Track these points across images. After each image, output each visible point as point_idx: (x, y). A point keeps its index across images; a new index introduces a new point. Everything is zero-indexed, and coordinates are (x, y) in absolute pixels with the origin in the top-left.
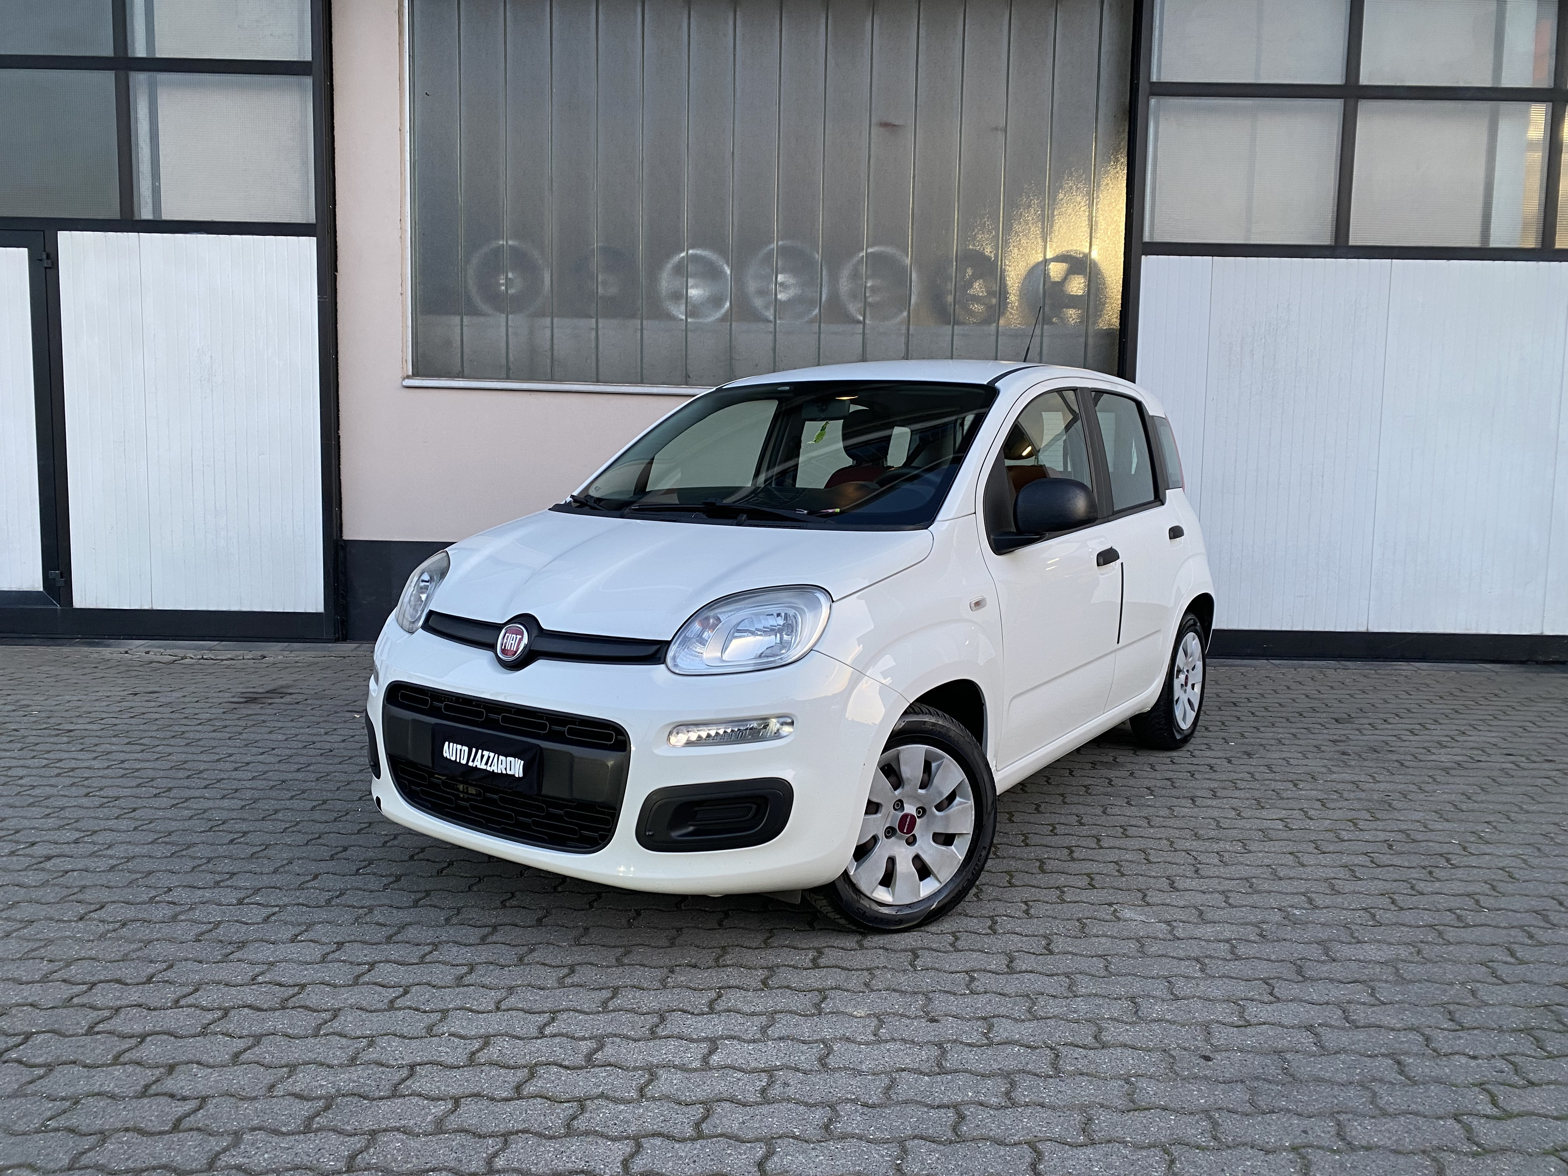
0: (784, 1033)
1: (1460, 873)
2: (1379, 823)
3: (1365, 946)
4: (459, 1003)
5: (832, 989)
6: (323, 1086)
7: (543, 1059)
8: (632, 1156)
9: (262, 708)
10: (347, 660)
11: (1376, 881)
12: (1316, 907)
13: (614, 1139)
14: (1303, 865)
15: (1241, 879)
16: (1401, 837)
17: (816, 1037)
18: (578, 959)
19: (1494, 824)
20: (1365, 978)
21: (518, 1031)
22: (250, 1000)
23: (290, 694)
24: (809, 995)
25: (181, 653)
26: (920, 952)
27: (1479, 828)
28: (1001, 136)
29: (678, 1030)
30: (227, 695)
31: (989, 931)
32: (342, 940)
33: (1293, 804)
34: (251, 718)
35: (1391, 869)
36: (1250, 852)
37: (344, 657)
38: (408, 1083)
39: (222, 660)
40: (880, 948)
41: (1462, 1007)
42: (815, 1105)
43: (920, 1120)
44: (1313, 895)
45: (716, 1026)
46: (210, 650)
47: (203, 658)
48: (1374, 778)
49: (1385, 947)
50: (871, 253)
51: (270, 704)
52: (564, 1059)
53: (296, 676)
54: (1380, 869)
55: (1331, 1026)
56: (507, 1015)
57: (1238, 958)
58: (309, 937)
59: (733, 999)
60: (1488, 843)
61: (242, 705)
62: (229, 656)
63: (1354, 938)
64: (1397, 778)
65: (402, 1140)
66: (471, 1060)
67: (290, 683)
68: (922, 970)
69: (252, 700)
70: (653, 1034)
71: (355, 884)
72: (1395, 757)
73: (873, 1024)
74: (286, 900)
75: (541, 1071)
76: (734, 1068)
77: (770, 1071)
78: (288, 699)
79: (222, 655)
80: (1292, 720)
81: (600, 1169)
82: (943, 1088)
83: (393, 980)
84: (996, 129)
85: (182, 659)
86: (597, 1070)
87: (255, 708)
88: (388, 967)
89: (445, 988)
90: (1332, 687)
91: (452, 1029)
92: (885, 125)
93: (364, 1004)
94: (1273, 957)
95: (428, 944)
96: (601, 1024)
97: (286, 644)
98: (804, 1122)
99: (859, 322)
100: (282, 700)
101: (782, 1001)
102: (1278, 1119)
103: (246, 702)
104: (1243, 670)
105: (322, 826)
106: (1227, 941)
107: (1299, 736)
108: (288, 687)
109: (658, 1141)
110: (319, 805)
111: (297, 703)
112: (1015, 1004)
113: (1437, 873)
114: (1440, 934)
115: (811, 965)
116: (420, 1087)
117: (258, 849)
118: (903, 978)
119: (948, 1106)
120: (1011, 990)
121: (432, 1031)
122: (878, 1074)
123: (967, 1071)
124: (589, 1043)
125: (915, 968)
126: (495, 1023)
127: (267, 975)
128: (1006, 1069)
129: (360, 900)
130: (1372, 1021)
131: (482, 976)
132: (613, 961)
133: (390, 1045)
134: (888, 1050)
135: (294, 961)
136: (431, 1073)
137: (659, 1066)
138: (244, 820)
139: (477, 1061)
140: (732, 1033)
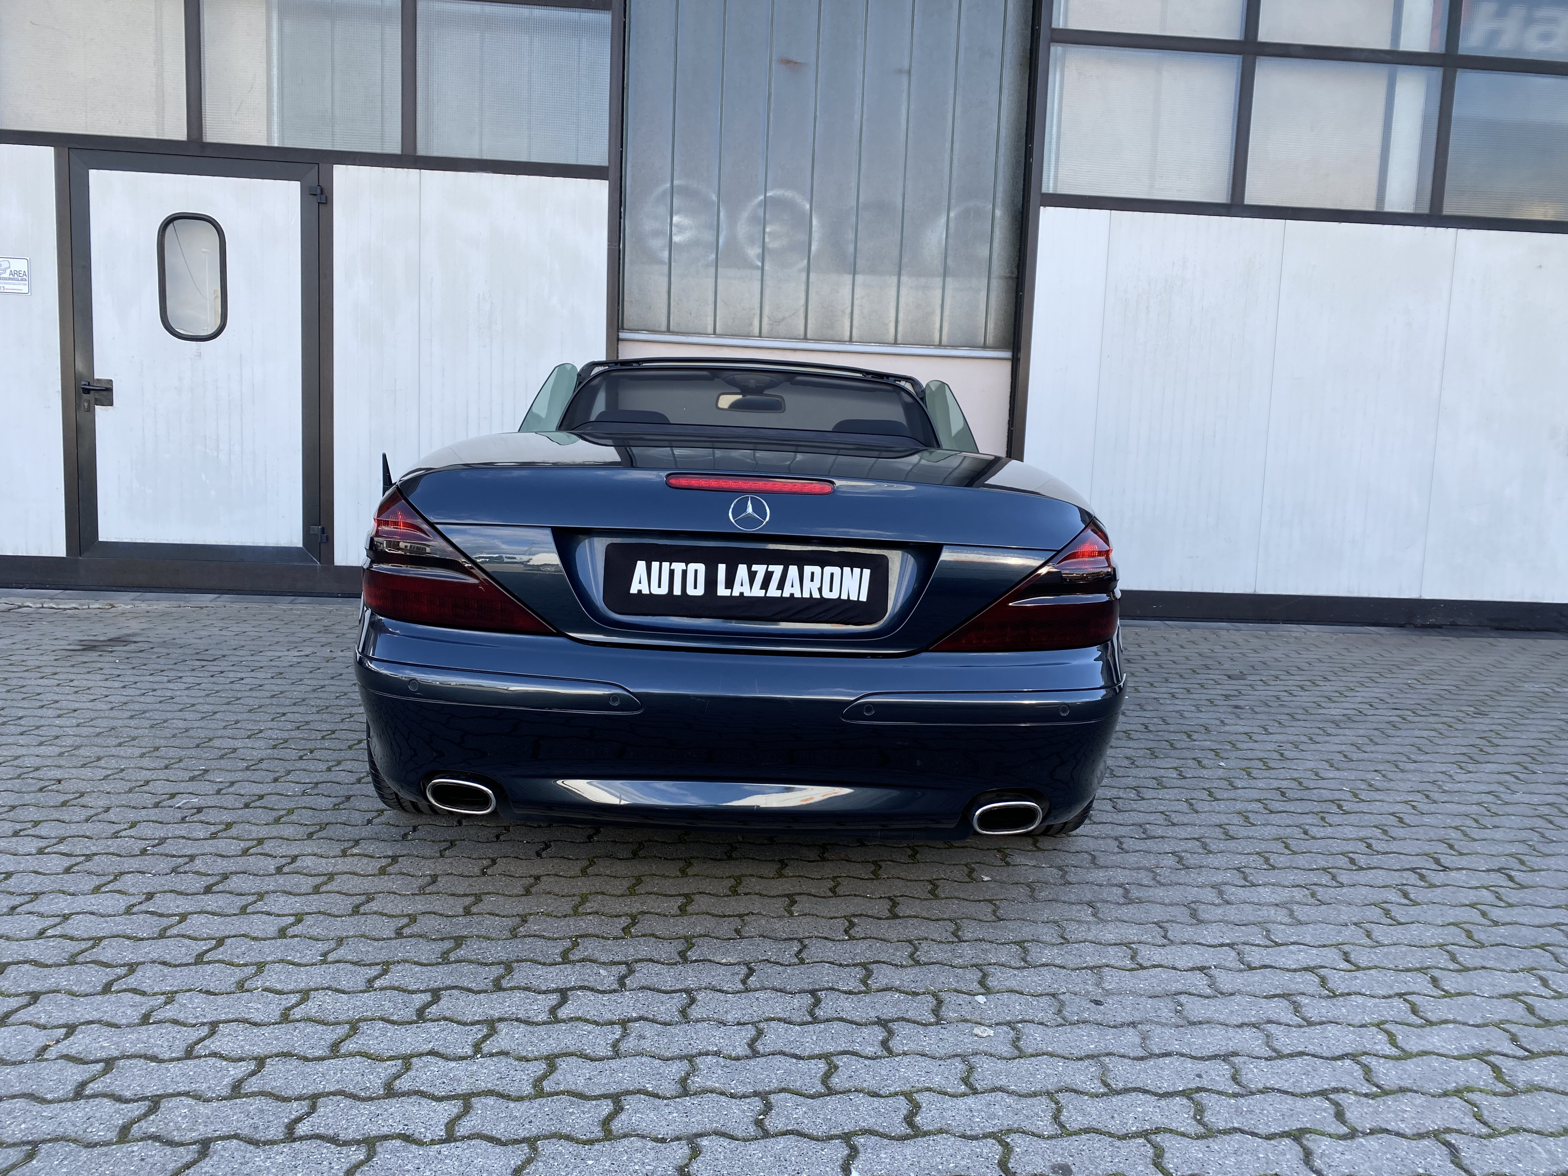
0: (644, 983)
1: (1352, 818)
2: (1272, 771)
3: (1260, 889)
4: (280, 956)
5: (700, 936)
6: (104, 1047)
7: (369, 1014)
8: (459, 1117)
9: (100, 656)
10: (205, 611)
11: (1269, 827)
12: (1210, 852)
13: (439, 1099)
14: (1197, 812)
15: (1133, 825)
16: (1294, 785)
17: (678, 987)
18: (420, 907)
19: (1383, 772)
20: (1260, 919)
21: (344, 984)
22: (33, 955)
23: (135, 642)
24: (676, 942)
25: (18, 602)
26: (797, 898)
27: (1369, 776)
28: (905, 80)
29: (526, 981)
30: (62, 642)
31: (872, 877)
32: (153, 890)
33: (1187, 754)
34: (86, 665)
35: (1284, 814)
36: (1143, 799)
37: (201, 608)
38: (206, 1042)
39: (65, 609)
40: (756, 894)
41: (1358, 948)
42: (671, 1059)
43: (788, 1072)
44: (1208, 840)
45: (569, 976)
46: (52, 598)
47: (43, 607)
48: (1266, 730)
49: (1280, 889)
50: (771, 197)
51: (111, 652)
52: (392, 1014)
53: (145, 626)
54: (1273, 815)
55: (1225, 968)
56: (332, 968)
57: (1131, 902)
58: (114, 888)
59: (588, 948)
60: (1378, 790)
61: (78, 653)
62: (74, 605)
63: (1247, 881)
64: (1290, 730)
65: (190, 1105)
66: (285, 1017)
67: (138, 631)
68: (799, 915)
69: (89, 647)
70: (498, 987)
71: (177, 833)
72: (1286, 711)
73: (742, 972)
74: (94, 849)
75: (363, 1026)
76: (587, 1021)
77: (624, 1023)
78: (132, 647)
79: (65, 604)
80: (1186, 676)
81: (421, 1133)
82: (815, 1038)
83: (205, 932)
84: (900, 71)
85: (20, 607)
86: (429, 1024)
87: (93, 655)
88: (202, 919)
89: (265, 939)
90: (1225, 647)
91: (268, 984)
92: (787, 62)
93: (168, 958)
94: (1167, 901)
95: (253, 894)
96: (440, 976)
97: (139, 594)
98: (658, 1076)
99: (757, 267)
100: (125, 648)
101: (645, 949)
102: (1171, 1063)
103: (83, 650)
104: (1137, 630)
105: (148, 773)
106: (1121, 886)
107: (1192, 691)
108: (134, 635)
109: (491, 1101)
110: (150, 752)
111: (141, 651)
112: (897, 949)
113: (1329, 819)
114: (1334, 878)
115: (679, 912)
116: (220, 1046)
117: (71, 797)
118: (778, 925)
119: (819, 1057)
120: (893, 935)
121: (243, 986)
122: (744, 1024)
123: (841, 1019)
124: (423, 996)
125: (791, 914)
126: (319, 976)
127: (58, 928)
128: (884, 1017)
129: (181, 849)
130: (1267, 962)
131: (310, 926)
132: (461, 911)
133: (191, 1000)
134: (757, 999)
135: (92, 913)
136: (235, 1031)
137: (500, 1020)
138: (60, 767)
139: (291, 1017)
140: (586, 983)
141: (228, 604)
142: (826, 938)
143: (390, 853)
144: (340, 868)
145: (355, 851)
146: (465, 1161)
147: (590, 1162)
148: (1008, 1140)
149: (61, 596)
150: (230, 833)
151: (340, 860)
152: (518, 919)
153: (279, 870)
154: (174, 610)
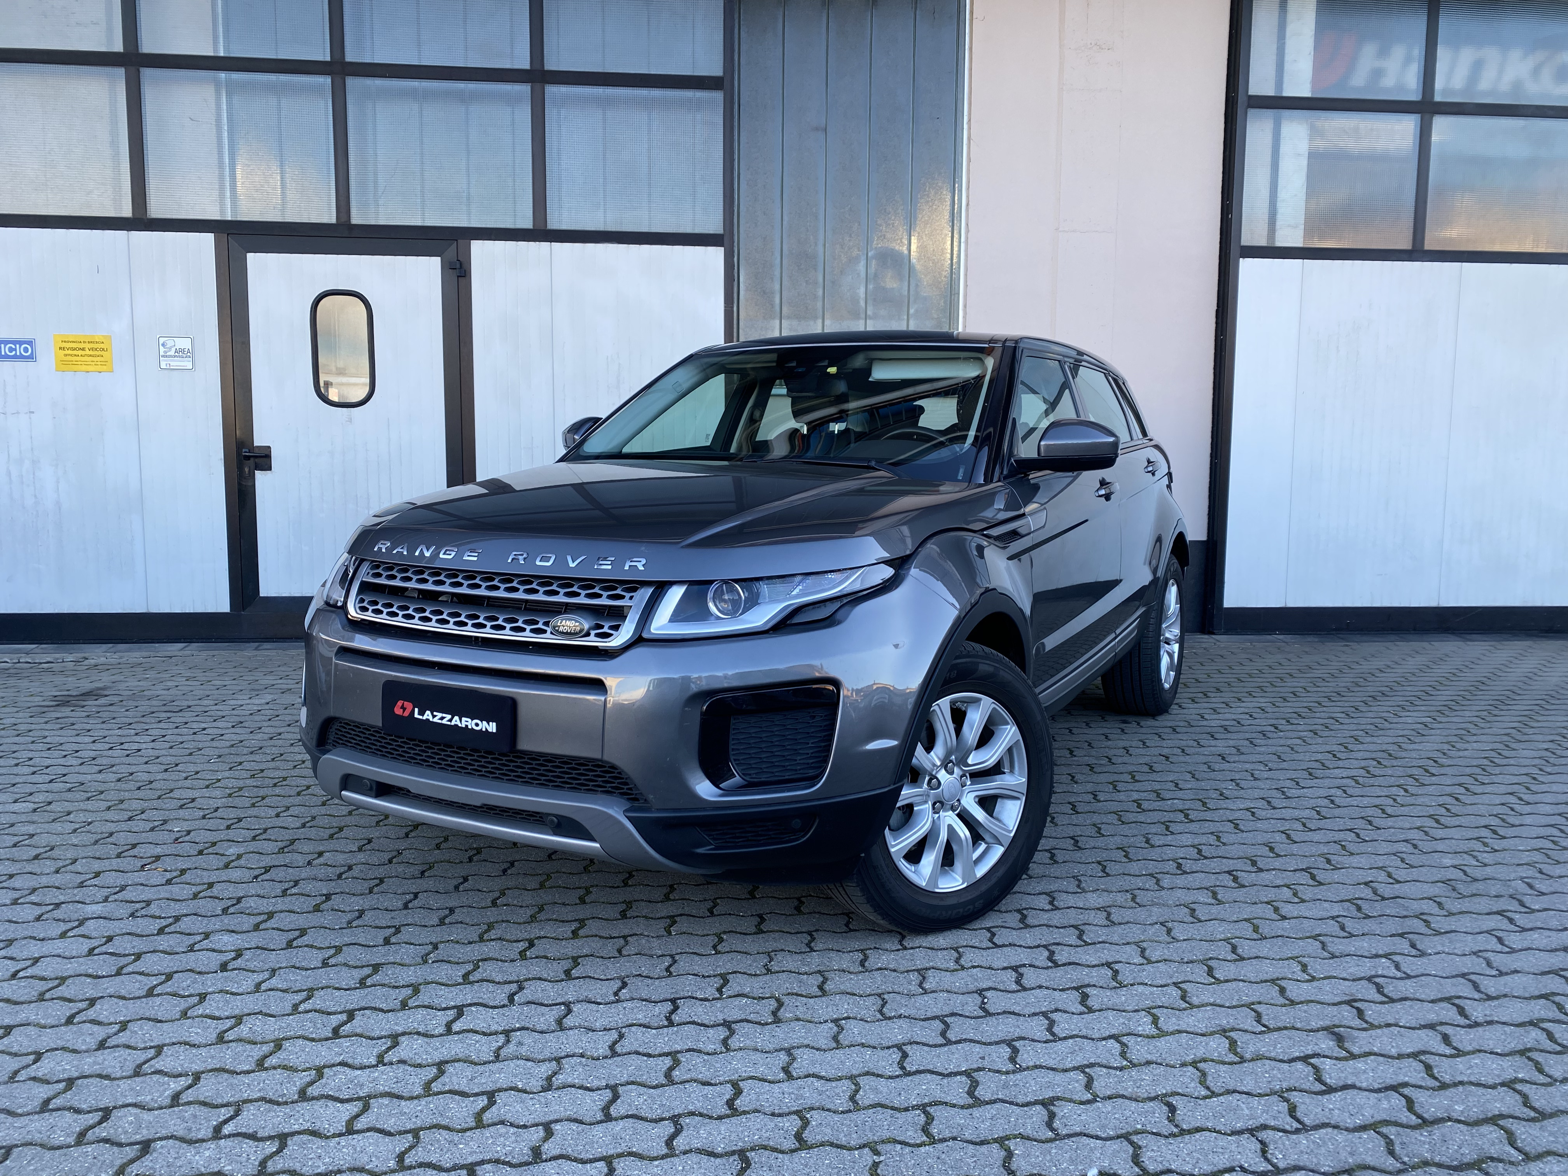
0: (530, 998)
1: (1193, 826)
2: (1136, 784)
3: (1089, 895)
4: (219, 986)
5: (586, 956)
6: (66, 1070)
7: (292, 1033)
8: (358, 1116)
9: (73, 710)
11: (1117, 837)
13: (342, 1101)
16: (1152, 796)
17: (559, 1000)
18: (347, 940)
19: (1238, 781)
20: (1079, 922)
21: (273, 1010)
23: (106, 696)
24: (564, 962)
26: (678, 919)
27: (1223, 785)
28: (822, 137)
29: (429, 1001)
30: (37, 699)
31: (748, 897)
32: (112, 934)
34: (59, 721)
35: (1134, 825)
37: (171, 657)
38: (152, 1062)
39: (40, 663)
40: (643, 917)
41: (1155, 944)
42: (543, 1061)
43: (638, 1068)
45: (467, 995)
47: (19, 662)
49: (1106, 894)
51: (83, 707)
52: (312, 1033)
53: (116, 678)
54: (1123, 826)
55: (1034, 966)
56: (264, 996)
58: (79, 933)
59: (488, 970)
60: (1227, 798)
61: (52, 709)
62: (49, 659)
63: (1079, 888)
65: (136, 1114)
66: (221, 1039)
67: (109, 684)
68: (676, 934)
69: (63, 702)
70: (405, 1006)
71: (137, 880)
73: (616, 986)
74: (62, 898)
75: (286, 1044)
76: (476, 1032)
77: (508, 1033)
78: (102, 701)
81: (324, 1129)
82: (667, 1039)
83: (156, 969)
86: (342, 1040)
87: (66, 711)
88: (155, 957)
89: (208, 973)
91: (208, 1011)
93: (123, 993)
95: (200, 934)
96: (356, 999)
97: (111, 645)
98: (529, 1076)
100: (96, 702)
101: (536, 969)
102: (963, 1048)
103: (57, 705)
105: (113, 825)
108: (105, 688)
109: (386, 1101)
110: (115, 805)
111: (111, 705)
112: (754, 961)
113: (1173, 827)
114: (1158, 881)
115: (571, 935)
116: (164, 1065)
117: (42, 850)
118: (655, 943)
119: (667, 1054)
120: (753, 949)
121: (186, 1014)
122: (610, 1029)
123: (693, 1023)
124: (339, 1016)
125: (670, 933)
126: (250, 1003)
127: (29, 970)
128: (729, 1019)
129: (139, 895)
130: (1073, 959)
131: (247, 960)
132: (381, 941)
133: (141, 1029)
134: (624, 1008)
135: (59, 956)
136: (177, 1052)
137: (403, 1034)
138: (33, 823)
139: (226, 1039)
140: (481, 1001)
141: (195, 653)
142: (695, 953)
143: (325, 892)
144: (279, 907)
145: (294, 891)
146: (358, 1149)
147: (461, 1146)
148: (808, 1116)
149: (37, 651)
150: (184, 878)
151: (280, 900)
152: (430, 947)
153: (225, 911)
154: (144, 660)
